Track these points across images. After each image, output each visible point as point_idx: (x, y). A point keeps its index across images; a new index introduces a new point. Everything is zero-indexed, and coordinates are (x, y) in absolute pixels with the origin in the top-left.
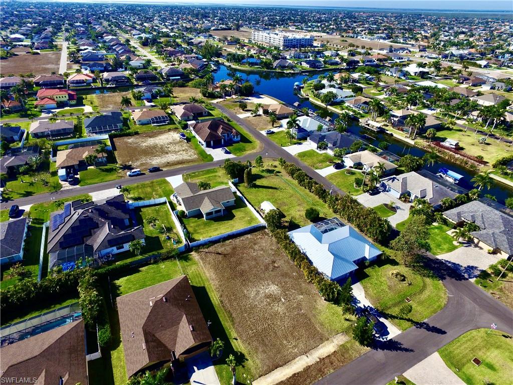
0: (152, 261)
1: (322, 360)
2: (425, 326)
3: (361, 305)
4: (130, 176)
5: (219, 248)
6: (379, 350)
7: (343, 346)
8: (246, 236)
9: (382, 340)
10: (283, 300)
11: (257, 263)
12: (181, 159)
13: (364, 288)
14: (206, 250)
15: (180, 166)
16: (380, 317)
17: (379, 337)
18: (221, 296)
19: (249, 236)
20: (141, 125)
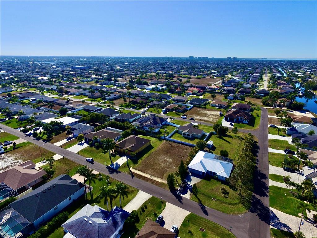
0: (151, 136)
1: (152, 180)
2: (203, 207)
3: (189, 183)
4: (182, 118)
5: (173, 144)
6: (172, 193)
7: (163, 183)
8: (187, 146)
9: (178, 193)
10: (168, 164)
11: (177, 153)
12: (208, 120)
13: (200, 182)
14: (169, 142)
15: (203, 122)
16: (190, 190)
17: (178, 192)
18: (154, 152)
19: (189, 147)
20: (212, 106)
